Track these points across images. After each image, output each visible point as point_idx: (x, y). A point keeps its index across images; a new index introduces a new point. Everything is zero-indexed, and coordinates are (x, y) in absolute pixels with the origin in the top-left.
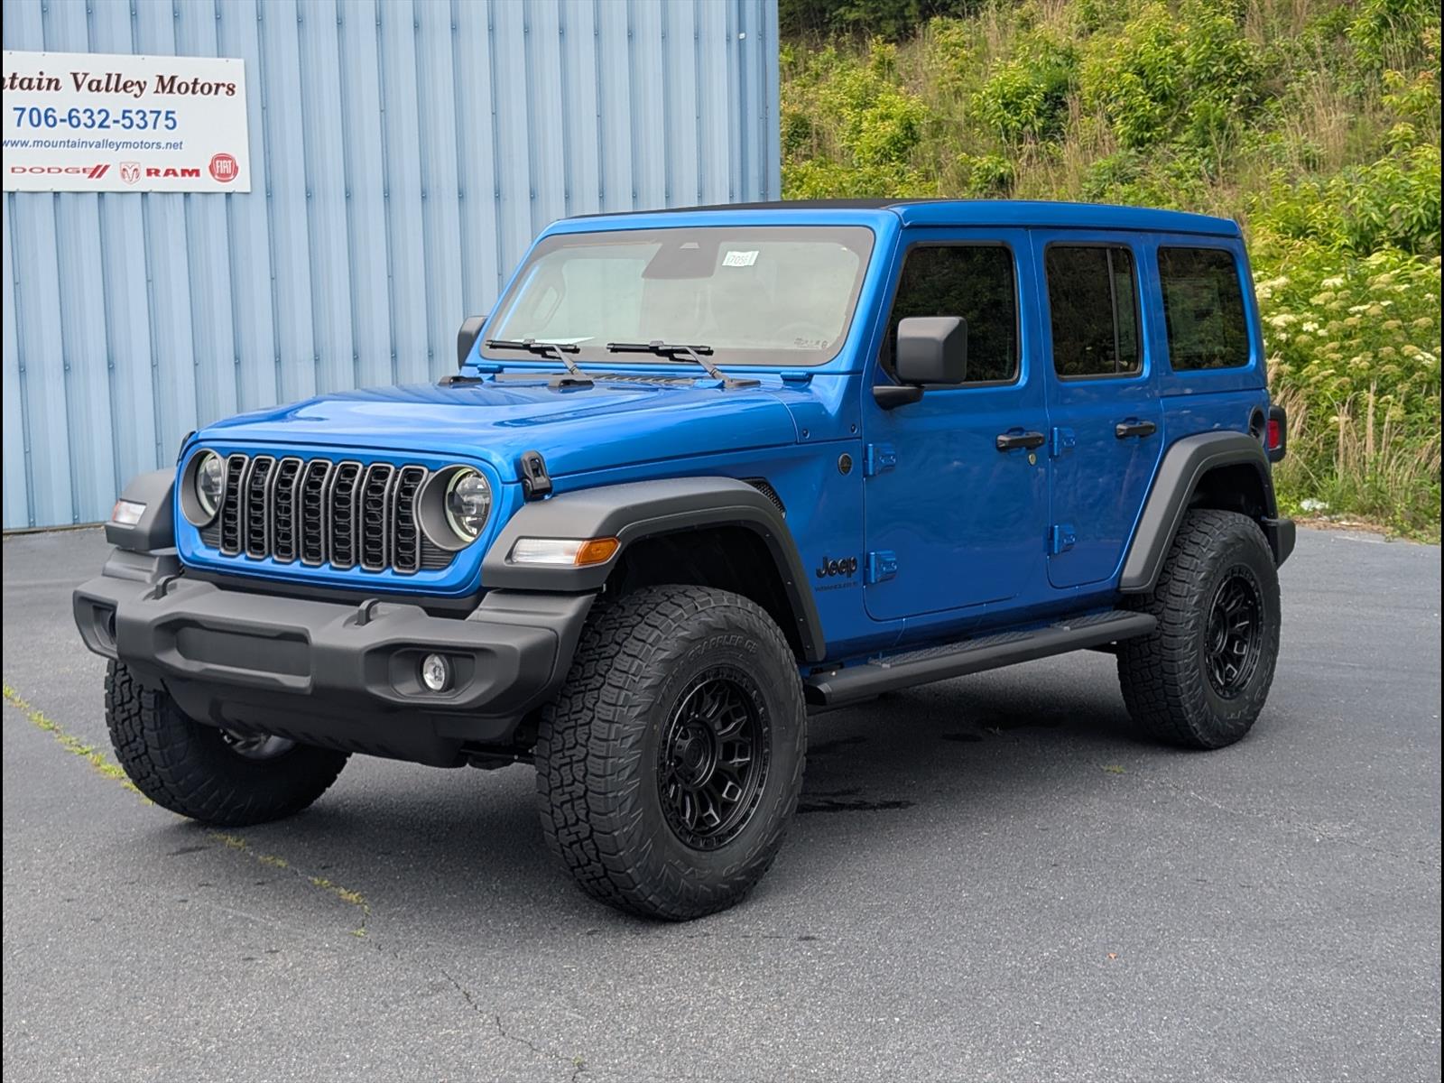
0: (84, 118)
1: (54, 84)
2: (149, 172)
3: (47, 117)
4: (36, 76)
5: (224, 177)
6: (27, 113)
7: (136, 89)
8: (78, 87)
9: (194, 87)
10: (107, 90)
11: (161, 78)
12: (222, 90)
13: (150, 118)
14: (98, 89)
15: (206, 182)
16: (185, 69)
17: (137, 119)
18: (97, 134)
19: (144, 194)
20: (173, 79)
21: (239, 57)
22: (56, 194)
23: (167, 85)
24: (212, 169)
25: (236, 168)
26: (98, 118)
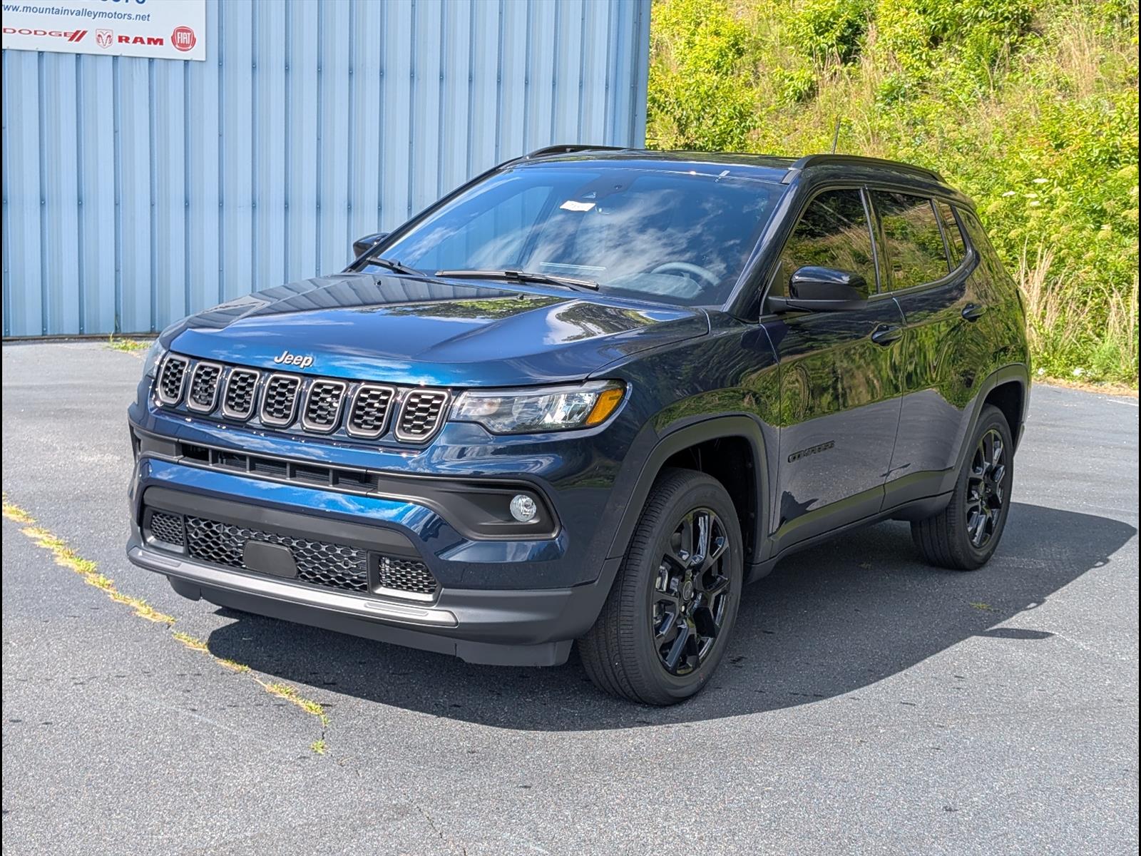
5: (184, 47)
15: (168, 50)
19: (115, 58)
22: (41, 53)
24: (173, 39)
25: (194, 40)
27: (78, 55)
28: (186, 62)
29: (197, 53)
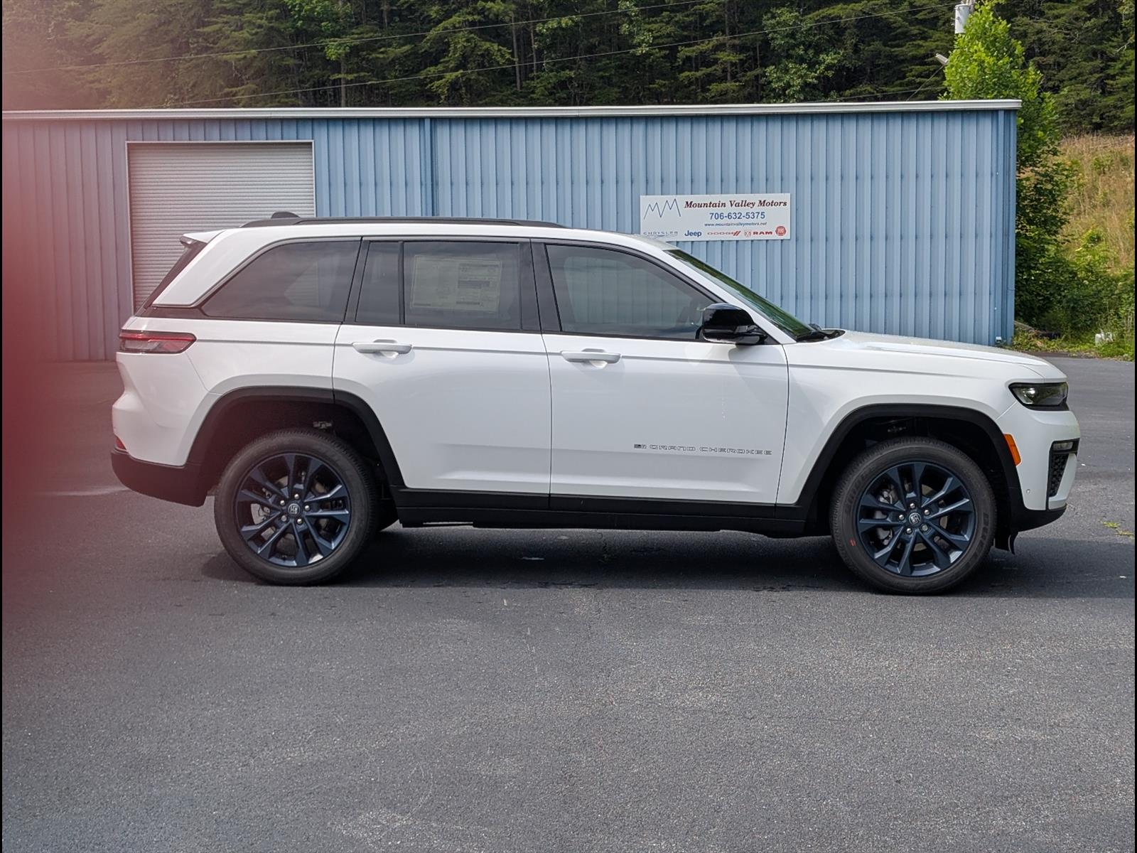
0: (733, 216)
1: (724, 205)
2: (754, 233)
3: (721, 216)
4: (717, 202)
5: (781, 234)
6: (714, 216)
7: (751, 205)
8: (732, 205)
9: (772, 204)
10: (742, 206)
11: (760, 201)
12: (782, 204)
13: (756, 215)
14: (738, 206)
15: (775, 236)
16: (769, 197)
17: (751, 215)
18: (737, 221)
19: (752, 241)
20: (764, 201)
21: (788, 192)
22: (722, 241)
23: (762, 203)
24: (776, 231)
25: (785, 231)
26: (738, 216)
27: (737, 241)
28: (782, 240)
29: (787, 236)
